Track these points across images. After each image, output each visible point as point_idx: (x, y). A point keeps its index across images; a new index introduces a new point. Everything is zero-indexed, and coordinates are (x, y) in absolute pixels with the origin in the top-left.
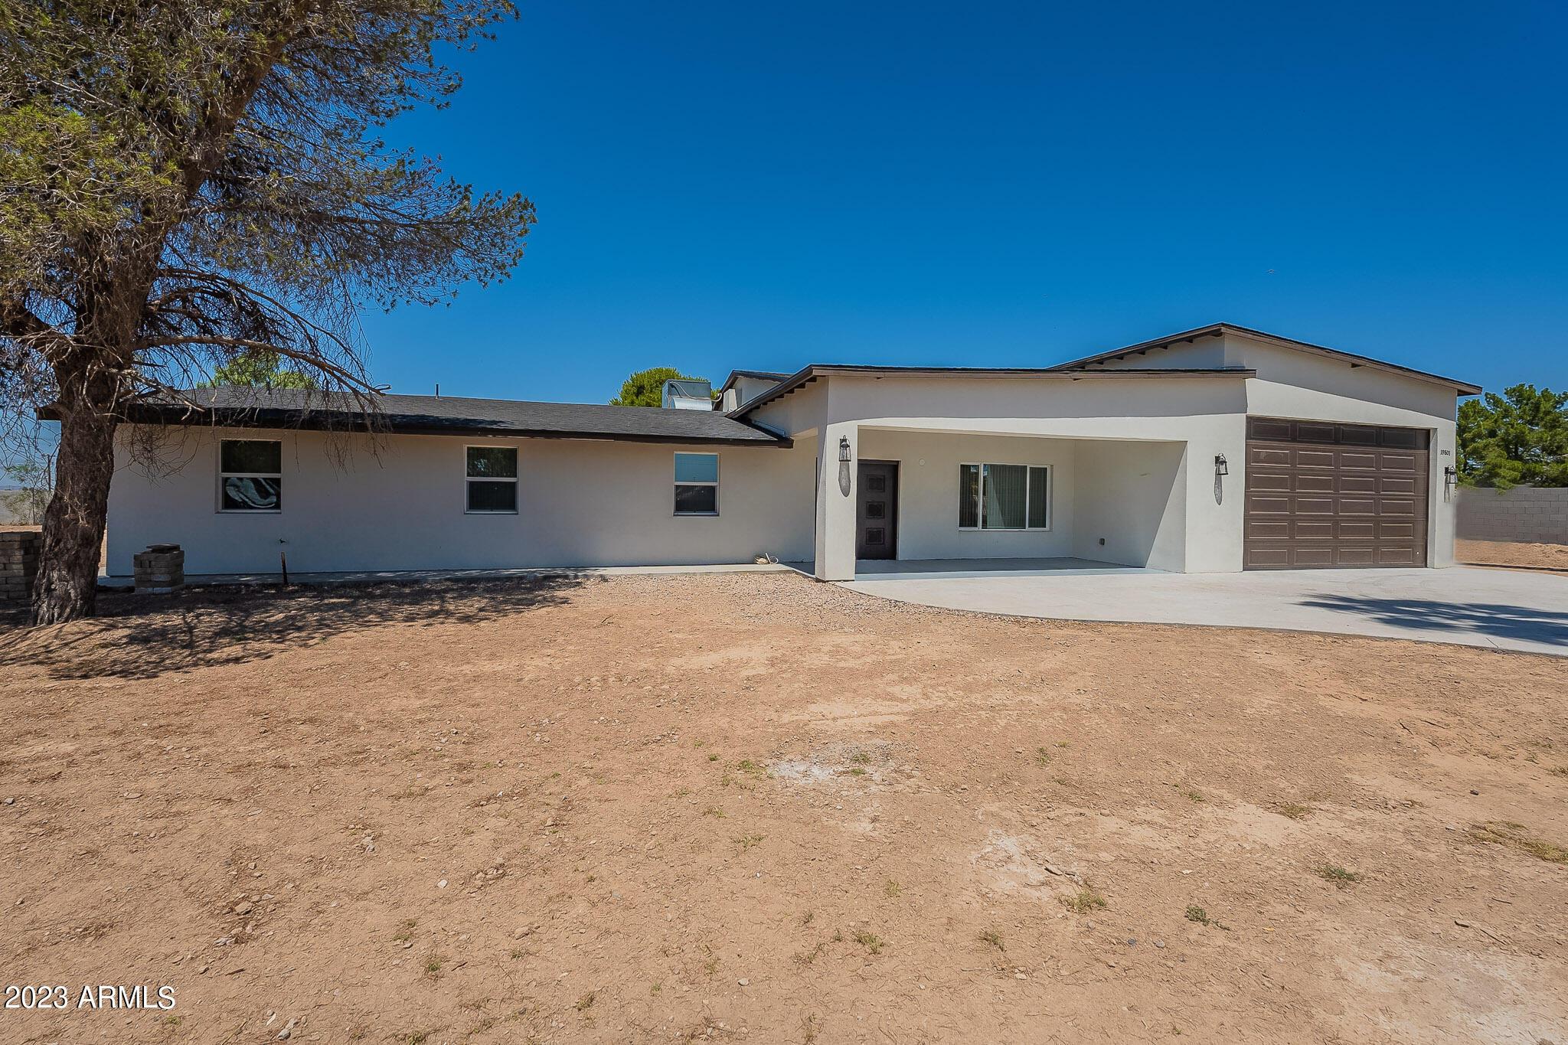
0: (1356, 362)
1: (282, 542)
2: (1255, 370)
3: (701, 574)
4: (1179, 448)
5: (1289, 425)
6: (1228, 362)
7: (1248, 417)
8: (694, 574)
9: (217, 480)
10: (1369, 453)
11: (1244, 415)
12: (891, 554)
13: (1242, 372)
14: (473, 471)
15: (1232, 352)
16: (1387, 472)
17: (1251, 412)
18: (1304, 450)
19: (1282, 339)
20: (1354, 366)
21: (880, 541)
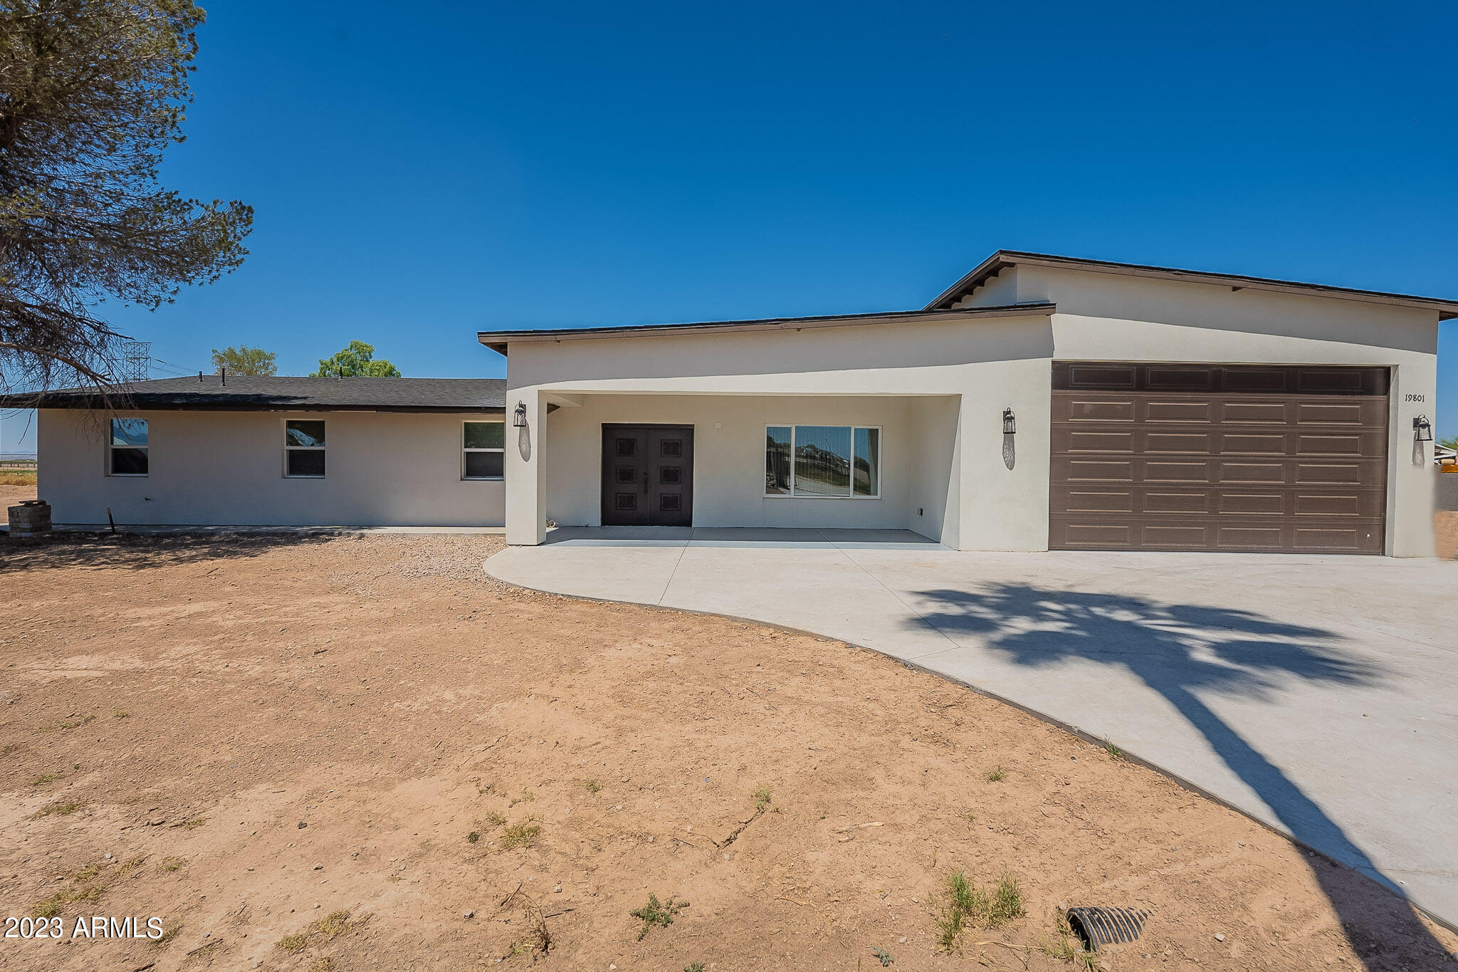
0: (1236, 282)
1: (147, 499)
2: (1055, 304)
3: (452, 535)
4: (951, 403)
5: (1135, 368)
6: (1022, 295)
7: (1053, 362)
8: (446, 535)
9: (106, 452)
10: (1275, 402)
11: (1048, 361)
12: (686, 522)
13: (1045, 307)
14: (292, 440)
15: (1025, 283)
16: (1306, 427)
17: (1058, 356)
18: (1157, 401)
19: (1097, 262)
20: (1235, 289)
21: (677, 507)
